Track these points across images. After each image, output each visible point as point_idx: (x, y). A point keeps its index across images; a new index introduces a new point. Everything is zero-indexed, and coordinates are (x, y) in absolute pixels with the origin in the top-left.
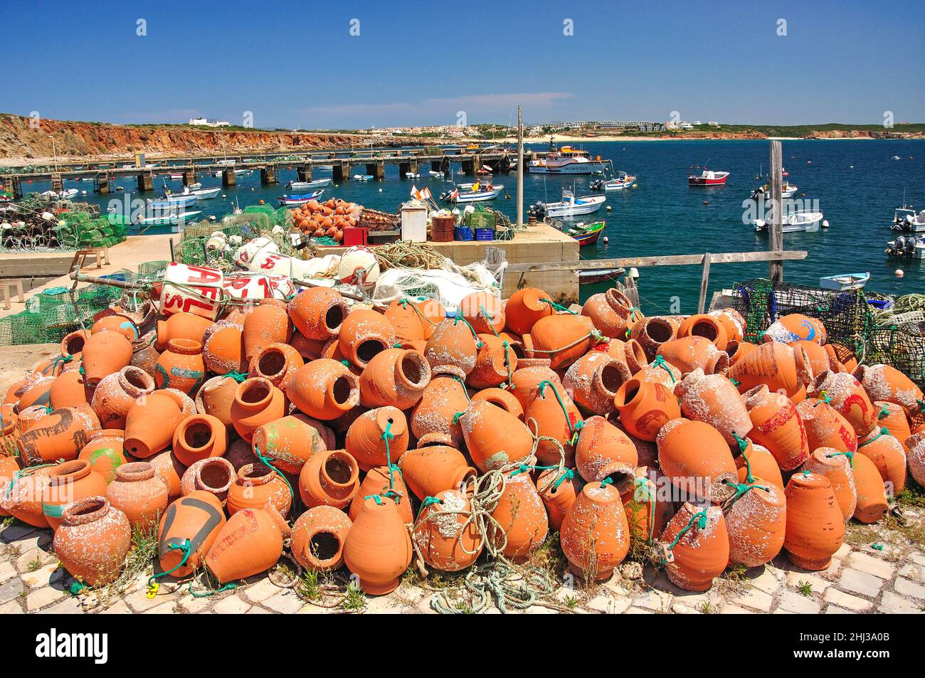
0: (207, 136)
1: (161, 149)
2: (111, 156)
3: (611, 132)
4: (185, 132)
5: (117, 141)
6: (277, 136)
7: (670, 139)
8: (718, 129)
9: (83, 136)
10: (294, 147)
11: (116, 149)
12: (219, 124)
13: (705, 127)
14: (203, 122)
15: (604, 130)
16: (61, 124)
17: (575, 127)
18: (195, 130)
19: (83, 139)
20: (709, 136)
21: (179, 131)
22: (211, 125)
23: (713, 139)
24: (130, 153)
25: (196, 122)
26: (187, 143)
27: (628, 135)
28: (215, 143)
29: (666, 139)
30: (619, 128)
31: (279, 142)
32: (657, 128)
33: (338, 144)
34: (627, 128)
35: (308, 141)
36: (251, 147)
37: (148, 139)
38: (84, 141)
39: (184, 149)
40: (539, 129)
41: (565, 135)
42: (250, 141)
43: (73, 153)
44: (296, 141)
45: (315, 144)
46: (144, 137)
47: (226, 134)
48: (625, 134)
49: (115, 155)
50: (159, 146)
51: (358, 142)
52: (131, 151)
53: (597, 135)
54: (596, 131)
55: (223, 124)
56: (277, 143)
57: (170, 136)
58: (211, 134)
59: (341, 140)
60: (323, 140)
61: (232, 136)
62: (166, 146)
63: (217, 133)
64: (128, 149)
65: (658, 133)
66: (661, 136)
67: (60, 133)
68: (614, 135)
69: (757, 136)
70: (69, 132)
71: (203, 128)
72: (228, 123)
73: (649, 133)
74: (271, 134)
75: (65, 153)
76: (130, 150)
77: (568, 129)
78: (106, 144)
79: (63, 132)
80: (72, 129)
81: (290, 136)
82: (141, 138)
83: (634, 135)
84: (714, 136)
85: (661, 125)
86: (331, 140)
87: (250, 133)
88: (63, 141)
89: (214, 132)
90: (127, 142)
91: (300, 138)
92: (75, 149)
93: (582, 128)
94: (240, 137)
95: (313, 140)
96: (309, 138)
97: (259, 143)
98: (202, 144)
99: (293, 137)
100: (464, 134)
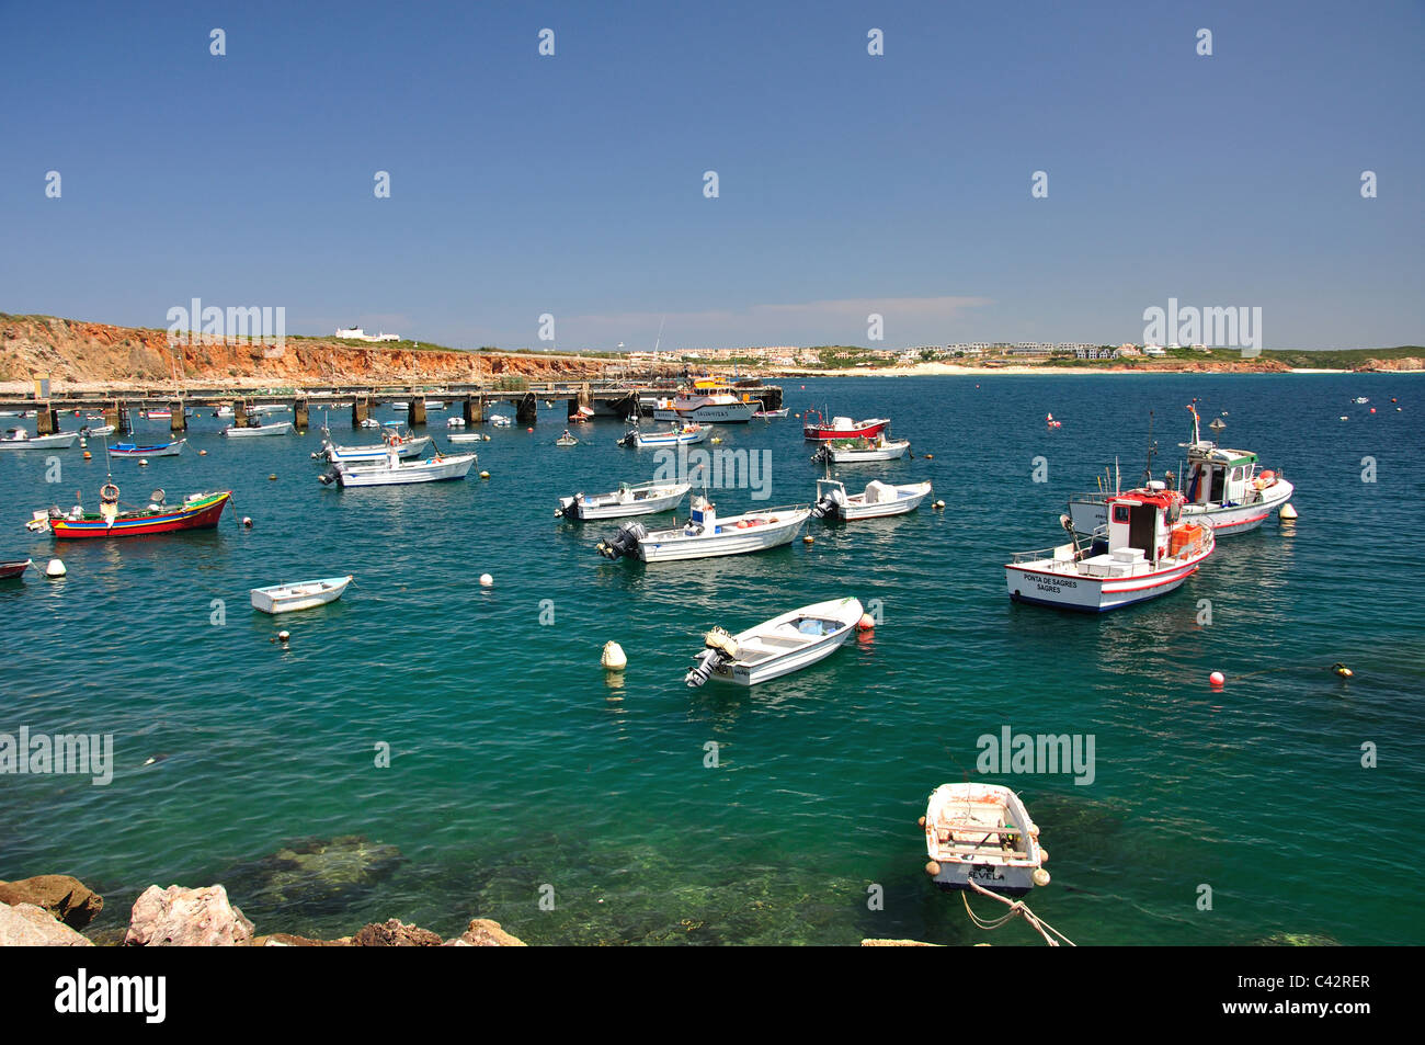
0: (356, 356)
1: (283, 374)
2: (202, 382)
3: (1030, 360)
4: (322, 348)
5: (214, 360)
6: (468, 358)
7: (1125, 371)
8: (1208, 356)
9: (160, 351)
10: (493, 376)
11: (211, 372)
12: (382, 337)
13: (1186, 352)
14: (358, 334)
15: (1019, 356)
16: (126, 333)
17: (973, 351)
18: (339, 346)
19: (158, 356)
20: (1191, 367)
21: (313, 346)
22: (369, 339)
23: (1196, 371)
24: (232, 378)
25: (347, 334)
26: (324, 366)
27: (1056, 365)
28: (368, 367)
29: (1118, 372)
30: (1043, 353)
31: (471, 367)
32: (1104, 354)
33: (565, 373)
34: (1054, 353)
35: (517, 367)
36: (425, 374)
37: (262, 358)
38: (160, 359)
39: (319, 375)
40: (915, 354)
41: (955, 364)
42: (424, 366)
43: (141, 377)
44: (498, 367)
45: (528, 371)
46: (257, 354)
47: (385, 354)
48: (1053, 362)
49: (207, 382)
50: (280, 369)
51: (597, 370)
52: (235, 376)
53: (1005, 364)
54: (1004, 357)
55: (389, 337)
56: (467, 368)
57: (297, 354)
58: (362, 353)
59: (569, 366)
60: (541, 366)
61: (396, 356)
62: (291, 369)
63: (372, 352)
64: (231, 373)
65: (1107, 362)
66: (1111, 366)
67: (124, 346)
68: (1032, 365)
69: (1273, 367)
70: (138, 344)
71: (352, 343)
72: (397, 337)
73: (1091, 362)
74: (459, 355)
75: (129, 376)
76: (233, 374)
77: (960, 355)
78: (196, 363)
79: (128, 345)
80: (143, 340)
81: (489, 359)
82: (252, 357)
83: (1067, 366)
84: (1199, 366)
85: (1112, 350)
86: (554, 366)
87: (425, 352)
88: (127, 358)
89: (367, 349)
90: (231, 362)
91: (504, 361)
92: (145, 370)
93: (984, 353)
94: (408, 358)
95: (524, 366)
96: (519, 363)
97: (438, 368)
98: (348, 368)
99: (493, 360)
100: (796, 360)
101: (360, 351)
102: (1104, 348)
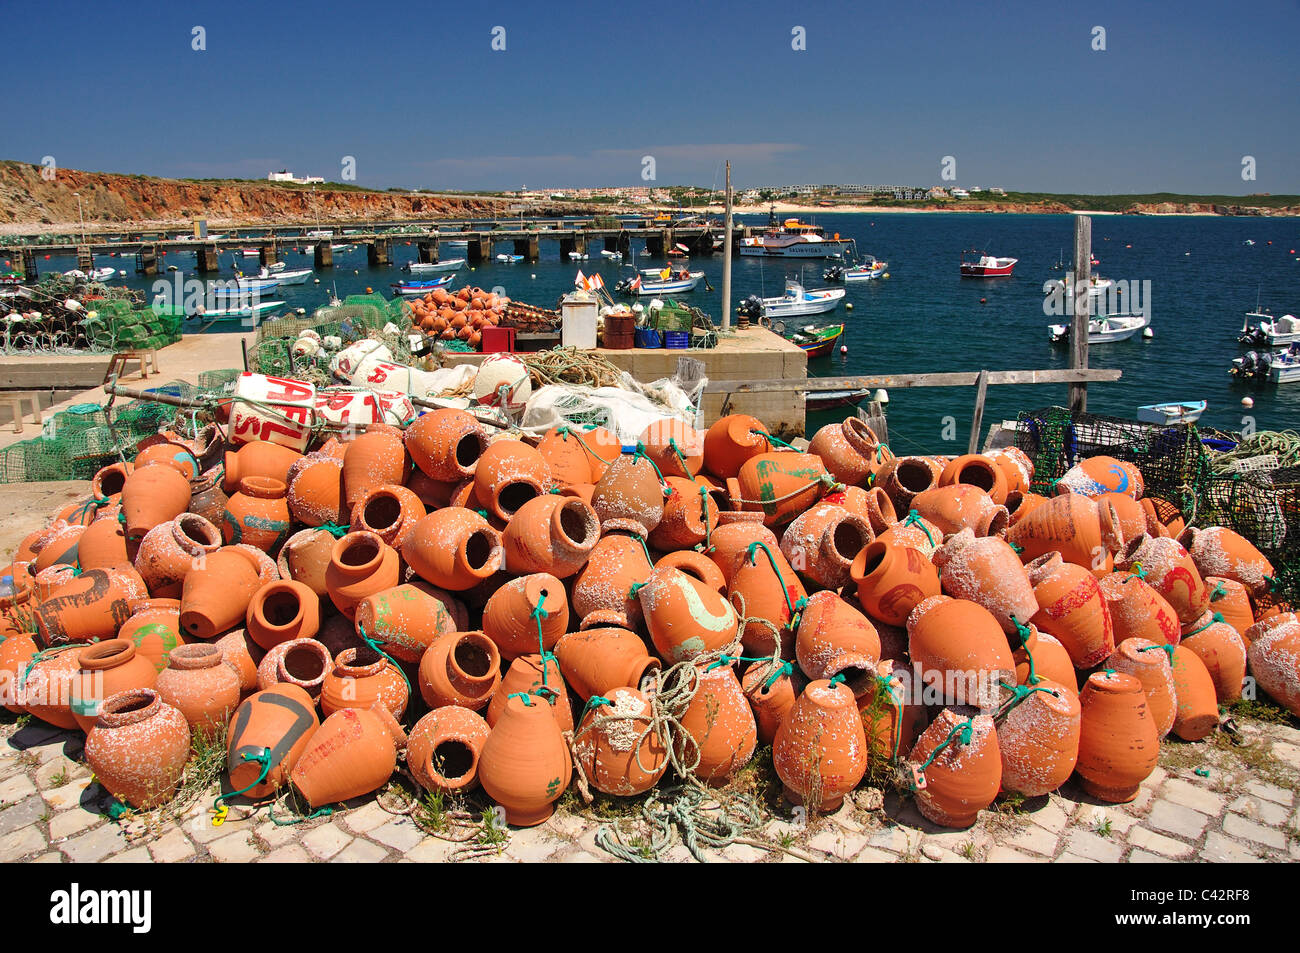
0: (293, 197)
1: (230, 214)
2: (160, 222)
4: (262, 190)
5: (169, 201)
6: (390, 198)
7: (937, 211)
8: (1005, 199)
9: (121, 194)
10: (414, 214)
11: (166, 213)
12: (309, 180)
14: (288, 177)
16: (89, 177)
17: (805, 192)
18: (277, 188)
19: (120, 199)
21: (254, 188)
22: (298, 181)
25: (278, 177)
26: (265, 207)
28: (304, 207)
30: (865, 195)
31: (394, 207)
32: (918, 197)
33: (475, 211)
34: (876, 195)
35: (434, 206)
36: (355, 214)
37: (211, 200)
38: (122, 201)
39: (261, 215)
40: (754, 194)
41: (792, 203)
42: (353, 205)
43: (107, 218)
44: (417, 206)
45: (443, 210)
46: (205, 197)
47: (319, 195)
48: (876, 202)
49: (165, 222)
50: (227, 210)
51: (503, 209)
52: (187, 216)
53: (835, 203)
55: (315, 180)
56: (391, 207)
57: (241, 196)
58: (300, 194)
59: (479, 205)
60: (454, 205)
61: (328, 197)
62: (237, 210)
63: (307, 193)
64: (184, 214)
65: (920, 203)
66: (924, 207)
67: (89, 190)
68: (858, 205)
70: (101, 188)
71: (287, 185)
72: (322, 180)
73: (908, 203)
74: (383, 195)
75: (97, 217)
76: (186, 214)
77: (795, 195)
78: (152, 205)
79: (93, 188)
80: (105, 184)
81: (409, 200)
82: (202, 198)
86: (466, 204)
87: (353, 193)
88: (93, 201)
89: (304, 191)
90: (182, 203)
91: (423, 201)
92: (110, 212)
93: (815, 194)
94: (339, 199)
95: (440, 205)
96: (436, 203)
97: (366, 207)
98: (286, 208)
99: (412, 200)
100: (651, 199)
101: (296, 192)
102: (917, 191)
